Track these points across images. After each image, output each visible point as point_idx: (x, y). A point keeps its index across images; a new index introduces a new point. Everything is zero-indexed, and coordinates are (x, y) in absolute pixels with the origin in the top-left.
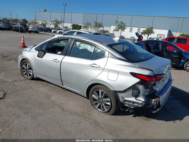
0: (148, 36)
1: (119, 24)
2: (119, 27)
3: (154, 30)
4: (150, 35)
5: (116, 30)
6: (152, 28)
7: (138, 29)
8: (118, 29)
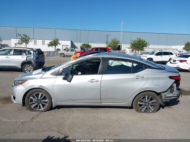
0: (55, 47)
1: (22, 37)
2: (23, 41)
3: (60, 42)
4: (57, 46)
5: (19, 43)
6: (57, 40)
7: (42, 41)
8: (22, 43)
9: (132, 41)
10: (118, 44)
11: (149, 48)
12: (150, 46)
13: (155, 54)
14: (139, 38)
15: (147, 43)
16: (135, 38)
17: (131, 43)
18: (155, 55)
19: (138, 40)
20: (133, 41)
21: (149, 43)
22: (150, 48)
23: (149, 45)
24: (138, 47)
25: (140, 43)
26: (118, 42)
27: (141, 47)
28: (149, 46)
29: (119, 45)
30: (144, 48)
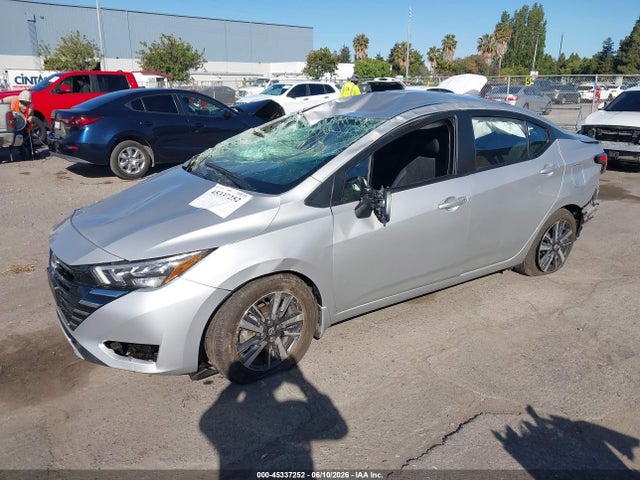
9: (145, 44)
10: (92, 57)
11: (206, 73)
12: (210, 66)
13: (287, 93)
14: (166, 34)
15: (199, 53)
16: (153, 35)
17: (143, 52)
18: (288, 95)
19: (166, 42)
20: (149, 45)
21: (205, 56)
22: (209, 70)
23: (205, 61)
24: (168, 70)
25: (174, 53)
26: (89, 50)
27: (181, 70)
28: (205, 65)
29: (97, 59)
30: (191, 71)
